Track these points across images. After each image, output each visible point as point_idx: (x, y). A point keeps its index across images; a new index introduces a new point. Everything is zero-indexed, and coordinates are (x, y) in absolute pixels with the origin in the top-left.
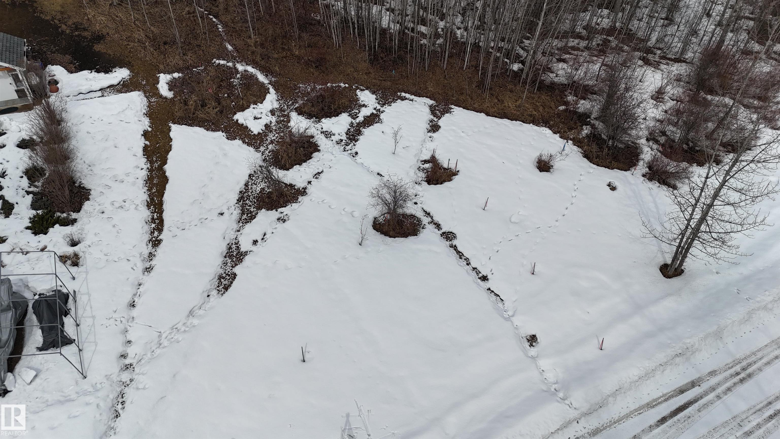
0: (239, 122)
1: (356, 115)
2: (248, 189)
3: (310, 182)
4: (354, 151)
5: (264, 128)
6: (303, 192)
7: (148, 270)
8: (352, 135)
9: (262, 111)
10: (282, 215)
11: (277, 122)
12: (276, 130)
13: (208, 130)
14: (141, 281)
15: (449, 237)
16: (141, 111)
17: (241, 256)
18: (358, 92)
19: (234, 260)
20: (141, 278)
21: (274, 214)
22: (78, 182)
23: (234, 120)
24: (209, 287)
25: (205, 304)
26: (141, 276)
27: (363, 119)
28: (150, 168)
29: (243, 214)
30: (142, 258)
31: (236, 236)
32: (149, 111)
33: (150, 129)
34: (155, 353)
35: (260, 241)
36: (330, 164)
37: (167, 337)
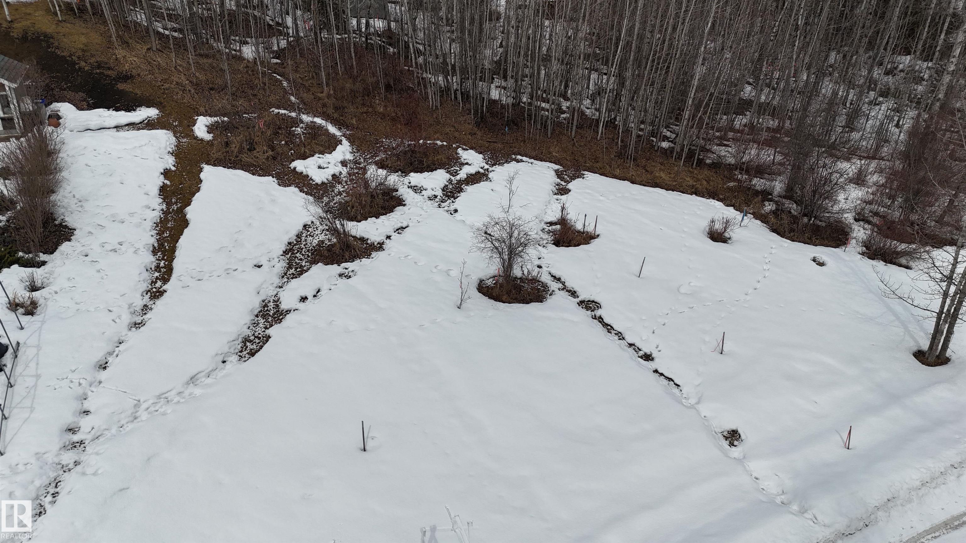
0: (297, 169)
1: (456, 172)
2: (300, 241)
3: (389, 237)
4: (452, 208)
5: (330, 178)
6: (380, 247)
7: (137, 325)
8: (450, 192)
9: (330, 161)
10: (347, 271)
11: (350, 174)
12: (346, 182)
13: (253, 174)
14: (123, 338)
15: (591, 307)
16: (166, 149)
17: (280, 316)
18: (460, 151)
19: (270, 320)
20: (123, 334)
21: (335, 269)
22: (59, 219)
23: (290, 168)
24: (226, 349)
25: (216, 371)
26: (125, 331)
27: (465, 176)
28: (165, 210)
29: (290, 267)
30: (132, 310)
31: (275, 292)
32: (176, 151)
33: (173, 168)
34: (124, 429)
35: (310, 297)
36: (418, 218)
37: (148, 409)
